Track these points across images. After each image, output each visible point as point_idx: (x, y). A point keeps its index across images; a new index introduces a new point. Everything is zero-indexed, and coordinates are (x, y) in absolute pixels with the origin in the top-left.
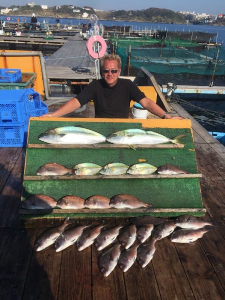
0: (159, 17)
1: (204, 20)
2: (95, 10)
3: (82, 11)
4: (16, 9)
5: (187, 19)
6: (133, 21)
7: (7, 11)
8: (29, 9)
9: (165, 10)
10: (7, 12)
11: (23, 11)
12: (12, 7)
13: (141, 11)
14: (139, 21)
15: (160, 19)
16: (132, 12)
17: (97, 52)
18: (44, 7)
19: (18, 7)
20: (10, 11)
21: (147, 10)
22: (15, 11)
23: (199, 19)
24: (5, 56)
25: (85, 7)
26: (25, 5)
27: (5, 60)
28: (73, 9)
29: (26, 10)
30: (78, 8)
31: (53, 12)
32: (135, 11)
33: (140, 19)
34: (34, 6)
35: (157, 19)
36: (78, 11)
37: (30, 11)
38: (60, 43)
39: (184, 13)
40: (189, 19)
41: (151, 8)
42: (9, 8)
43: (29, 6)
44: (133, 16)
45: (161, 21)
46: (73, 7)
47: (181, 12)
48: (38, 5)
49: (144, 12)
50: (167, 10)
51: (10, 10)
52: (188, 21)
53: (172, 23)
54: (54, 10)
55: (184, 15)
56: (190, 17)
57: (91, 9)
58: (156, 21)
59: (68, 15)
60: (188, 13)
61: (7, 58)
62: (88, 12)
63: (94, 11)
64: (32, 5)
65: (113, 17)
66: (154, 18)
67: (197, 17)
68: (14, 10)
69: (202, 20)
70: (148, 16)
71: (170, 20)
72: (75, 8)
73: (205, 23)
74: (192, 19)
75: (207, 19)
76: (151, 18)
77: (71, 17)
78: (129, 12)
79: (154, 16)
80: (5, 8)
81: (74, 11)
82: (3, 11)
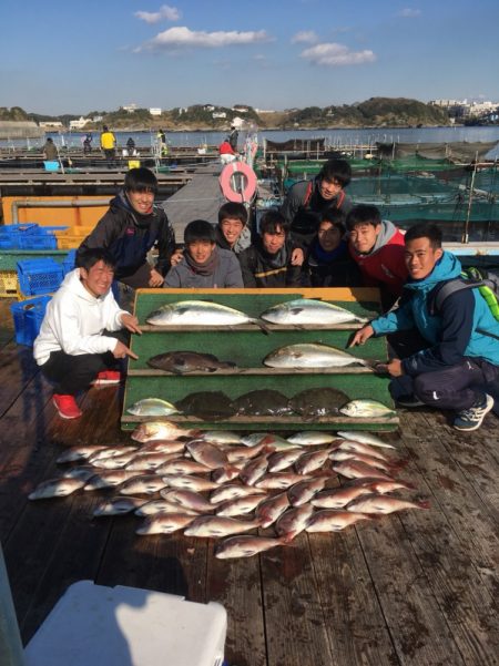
0: (391, 115)
1: (489, 115)
2: (257, 110)
3: (232, 115)
4: (99, 119)
5: (450, 116)
6: (337, 126)
7: (81, 123)
8: (124, 118)
9: (403, 100)
10: (81, 126)
11: (114, 121)
12: (91, 116)
13: (352, 106)
14: (349, 127)
15: (394, 119)
16: (334, 109)
17: (240, 191)
18: (156, 112)
19: (104, 114)
20: (88, 123)
21: (366, 102)
22: (98, 123)
23: (476, 114)
24: (78, 207)
25: (237, 107)
26: (117, 110)
27: (78, 213)
28: (213, 112)
29: (120, 120)
30: (223, 110)
31: (172, 120)
32: (340, 108)
33: (350, 123)
34: (136, 111)
35: (386, 120)
36: (223, 115)
37: (127, 120)
38: (180, 180)
39: (444, 103)
40: (456, 116)
41: (372, 99)
42: (85, 118)
43: (126, 112)
44: (334, 118)
45: (395, 124)
46: (213, 108)
47: (438, 103)
48: (143, 108)
49: (358, 108)
50: (408, 101)
51: (88, 120)
52: (453, 120)
53: (419, 126)
54: (175, 116)
55: (445, 108)
56: (457, 112)
57: (250, 109)
58: (384, 124)
59: (203, 124)
60: (452, 103)
61: (81, 209)
62: (242, 115)
63: (254, 112)
64: (130, 108)
65: (293, 121)
66: (379, 118)
67: (472, 110)
68: (95, 121)
69: (485, 116)
70: (366, 116)
71: (413, 121)
72: (217, 110)
73: (492, 122)
74: (461, 114)
75: (495, 113)
76: (374, 119)
77: (210, 128)
78: (327, 110)
79: (380, 114)
80: (77, 118)
81: (215, 115)
82: (73, 123)
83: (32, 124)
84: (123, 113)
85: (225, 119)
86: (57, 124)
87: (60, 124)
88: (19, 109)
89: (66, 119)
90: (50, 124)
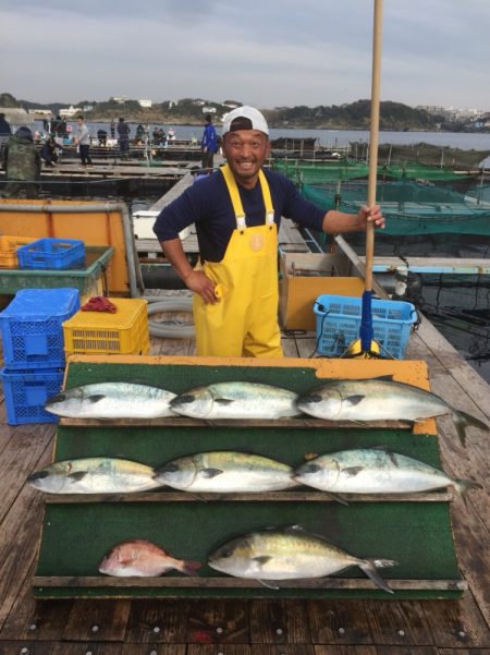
1: (474, 122)
3: (221, 110)
4: (89, 108)
5: (437, 122)
6: (326, 126)
7: (71, 112)
8: (114, 109)
10: (70, 115)
11: (103, 111)
12: (82, 105)
13: (341, 107)
16: (322, 107)
18: (146, 103)
19: (94, 104)
20: (78, 112)
21: (355, 104)
22: (88, 113)
23: (462, 120)
25: (227, 102)
26: (107, 100)
28: (202, 106)
29: (110, 111)
30: (213, 105)
31: (163, 113)
32: (328, 108)
33: (337, 123)
34: (126, 102)
36: (214, 110)
37: (117, 111)
39: (431, 108)
40: (442, 122)
41: (360, 101)
42: (75, 107)
43: (115, 103)
44: (323, 118)
45: (382, 126)
46: (203, 103)
47: (425, 107)
49: (347, 109)
50: (396, 104)
51: (77, 110)
52: (439, 126)
53: (406, 130)
54: (164, 109)
55: (431, 114)
56: (443, 118)
59: (192, 117)
64: (120, 99)
65: (282, 119)
66: (367, 121)
67: (458, 116)
68: (85, 110)
69: (470, 122)
70: (354, 117)
71: (400, 125)
72: (207, 105)
73: (476, 129)
74: (447, 121)
75: (480, 120)
76: (363, 121)
77: (199, 123)
78: (316, 109)
79: (368, 116)
80: (67, 107)
81: (205, 110)
82: (63, 112)
83: (22, 111)
84: (113, 103)
85: (215, 114)
86: (45, 112)
87: (49, 112)
88: (9, 96)
89: (56, 107)
90: (40, 111)
